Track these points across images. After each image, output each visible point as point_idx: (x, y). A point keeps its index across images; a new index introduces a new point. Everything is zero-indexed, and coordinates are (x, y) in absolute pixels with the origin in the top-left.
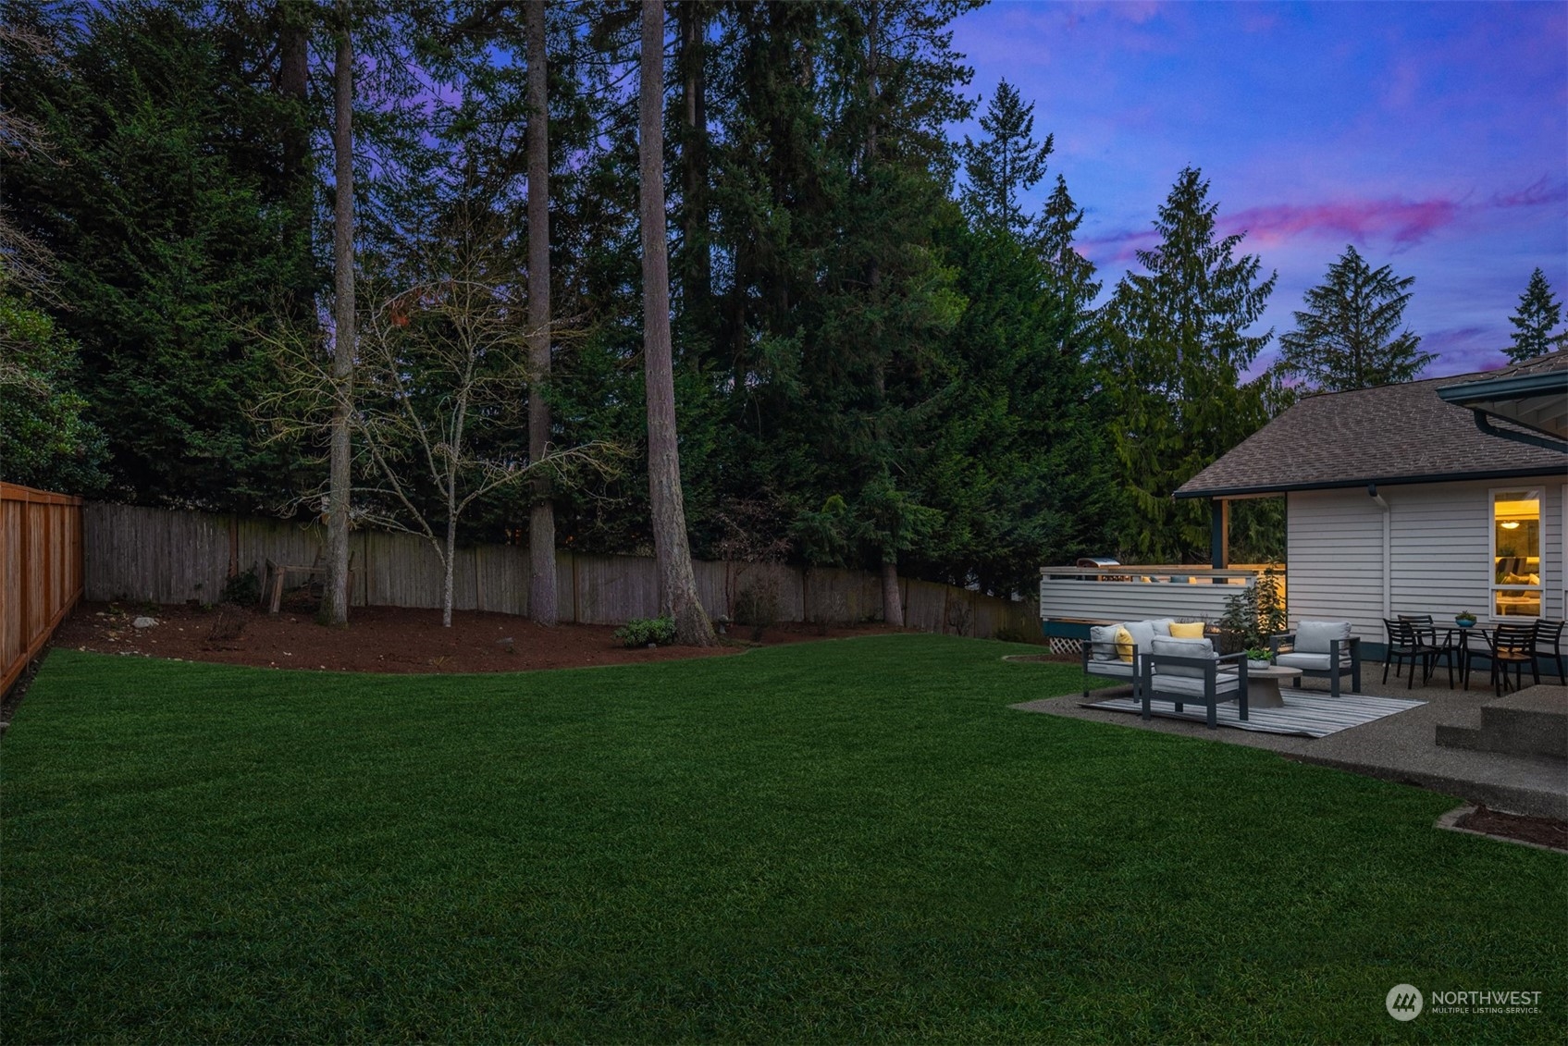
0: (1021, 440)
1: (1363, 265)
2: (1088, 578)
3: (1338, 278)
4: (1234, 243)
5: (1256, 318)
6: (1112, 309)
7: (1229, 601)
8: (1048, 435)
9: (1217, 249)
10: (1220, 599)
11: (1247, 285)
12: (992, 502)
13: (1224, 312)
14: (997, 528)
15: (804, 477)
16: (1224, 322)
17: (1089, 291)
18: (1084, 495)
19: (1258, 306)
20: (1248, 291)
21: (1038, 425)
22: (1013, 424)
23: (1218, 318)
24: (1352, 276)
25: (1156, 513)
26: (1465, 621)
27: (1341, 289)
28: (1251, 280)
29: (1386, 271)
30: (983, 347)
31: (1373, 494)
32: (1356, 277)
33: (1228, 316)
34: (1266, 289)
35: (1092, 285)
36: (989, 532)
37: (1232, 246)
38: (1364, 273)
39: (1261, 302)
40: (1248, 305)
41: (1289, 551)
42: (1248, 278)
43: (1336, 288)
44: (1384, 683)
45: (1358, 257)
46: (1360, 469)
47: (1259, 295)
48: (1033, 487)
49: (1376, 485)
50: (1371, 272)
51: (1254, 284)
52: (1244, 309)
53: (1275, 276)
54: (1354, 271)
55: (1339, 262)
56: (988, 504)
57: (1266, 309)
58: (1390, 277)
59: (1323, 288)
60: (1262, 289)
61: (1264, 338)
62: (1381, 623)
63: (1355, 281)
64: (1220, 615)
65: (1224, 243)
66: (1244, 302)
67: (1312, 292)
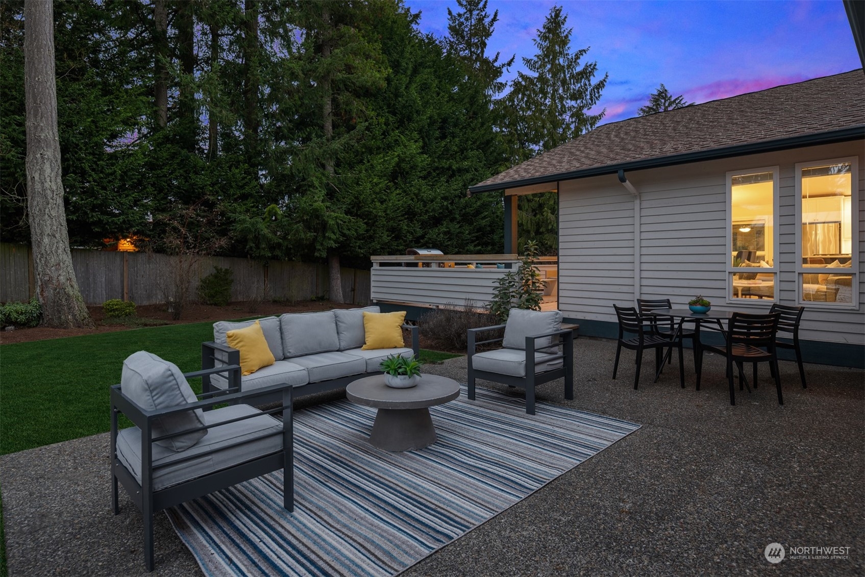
0: (434, 174)
1: (669, 96)
2: (409, 265)
3: (656, 102)
4: (582, 54)
5: (595, 103)
6: (511, 97)
7: (497, 285)
8: (453, 171)
9: (572, 59)
10: (489, 283)
11: (589, 81)
12: (406, 214)
13: (576, 99)
14: (412, 233)
15: (247, 189)
16: (576, 106)
17: (498, 87)
18: (478, 212)
19: (597, 95)
20: (590, 85)
21: (445, 164)
22: (423, 160)
23: (573, 103)
24: (663, 101)
25: (529, 226)
26: (698, 307)
27: (657, 108)
28: (592, 77)
29: (680, 99)
30: (404, 107)
31: (623, 180)
32: (665, 102)
33: (579, 101)
34: (601, 85)
35: (501, 84)
36: (406, 236)
37: (581, 56)
38: (669, 99)
39: (598, 93)
40: (591, 94)
41: (561, 239)
42: (589, 76)
43: (655, 107)
44: (614, 378)
45: (666, 90)
46: (614, 159)
47: (597, 88)
48: (435, 205)
49: (625, 171)
50: (673, 99)
51: (594, 81)
52: (588, 97)
53: (607, 76)
54: (664, 98)
55: (656, 93)
56: (403, 216)
57: (601, 97)
58: (682, 102)
59: (648, 107)
60: (599, 85)
61: (600, 116)
62: (613, 311)
63: (664, 104)
64: (490, 298)
65: (576, 55)
66: (588, 93)
67: (642, 109)
